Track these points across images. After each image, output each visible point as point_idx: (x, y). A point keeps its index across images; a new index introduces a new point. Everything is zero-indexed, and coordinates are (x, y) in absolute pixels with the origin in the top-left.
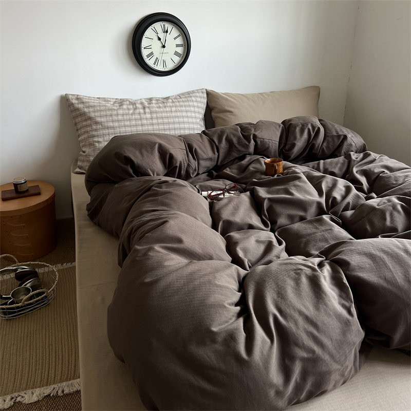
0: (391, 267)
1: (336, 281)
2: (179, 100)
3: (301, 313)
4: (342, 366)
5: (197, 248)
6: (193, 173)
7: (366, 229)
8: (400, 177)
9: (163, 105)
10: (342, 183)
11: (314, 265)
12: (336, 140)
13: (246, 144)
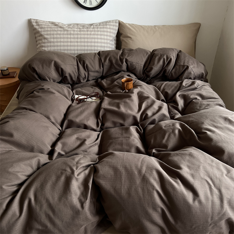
0: (123, 181)
2: (98, 26)
3: (47, 201)
8: (204, 104)
9: (87, 29)
10: (158, 104)
11: (77, 169)
12: (181, 68)
13: (120, 65)
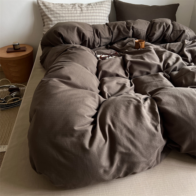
0: (187, 105)
1: (152, 110)
3: (125, 126)
4: (148, 159)
5: (78, 83)
6: (97, 45)
7: (182, 82)
10: (174, 56)
11: (141, 99)
12: (179, 32)
13: (128, 31)
